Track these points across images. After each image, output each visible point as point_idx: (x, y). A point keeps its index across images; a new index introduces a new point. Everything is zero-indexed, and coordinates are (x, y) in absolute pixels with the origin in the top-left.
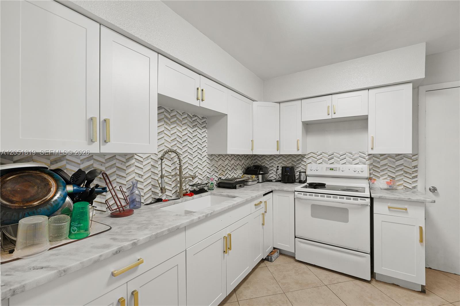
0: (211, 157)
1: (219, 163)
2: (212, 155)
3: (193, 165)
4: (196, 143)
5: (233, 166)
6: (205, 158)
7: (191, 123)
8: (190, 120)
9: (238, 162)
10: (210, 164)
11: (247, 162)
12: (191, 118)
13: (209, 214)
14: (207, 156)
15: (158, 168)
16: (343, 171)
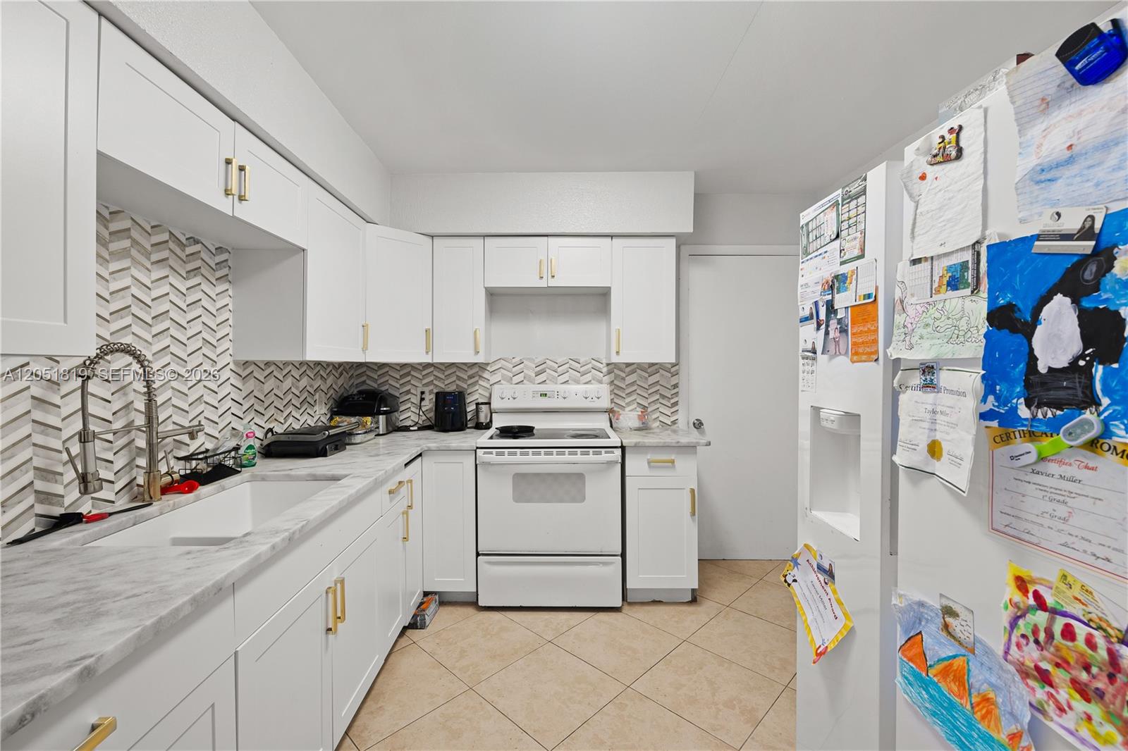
0: (245, 369)
1: (267, 388)
2: (246, 364)
3: (187, 395)
4: (196, 327)
5: (306, 394)
6: (226, 374)
7: (181, 262)
8: (178, 251)
9: (318, 383)
10: (241, 390)
11: (340, 382)
12: (182, 246)
13: (298, 532)
14: (232, 366)
15: (59, 407)
16: (564, 398)
